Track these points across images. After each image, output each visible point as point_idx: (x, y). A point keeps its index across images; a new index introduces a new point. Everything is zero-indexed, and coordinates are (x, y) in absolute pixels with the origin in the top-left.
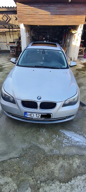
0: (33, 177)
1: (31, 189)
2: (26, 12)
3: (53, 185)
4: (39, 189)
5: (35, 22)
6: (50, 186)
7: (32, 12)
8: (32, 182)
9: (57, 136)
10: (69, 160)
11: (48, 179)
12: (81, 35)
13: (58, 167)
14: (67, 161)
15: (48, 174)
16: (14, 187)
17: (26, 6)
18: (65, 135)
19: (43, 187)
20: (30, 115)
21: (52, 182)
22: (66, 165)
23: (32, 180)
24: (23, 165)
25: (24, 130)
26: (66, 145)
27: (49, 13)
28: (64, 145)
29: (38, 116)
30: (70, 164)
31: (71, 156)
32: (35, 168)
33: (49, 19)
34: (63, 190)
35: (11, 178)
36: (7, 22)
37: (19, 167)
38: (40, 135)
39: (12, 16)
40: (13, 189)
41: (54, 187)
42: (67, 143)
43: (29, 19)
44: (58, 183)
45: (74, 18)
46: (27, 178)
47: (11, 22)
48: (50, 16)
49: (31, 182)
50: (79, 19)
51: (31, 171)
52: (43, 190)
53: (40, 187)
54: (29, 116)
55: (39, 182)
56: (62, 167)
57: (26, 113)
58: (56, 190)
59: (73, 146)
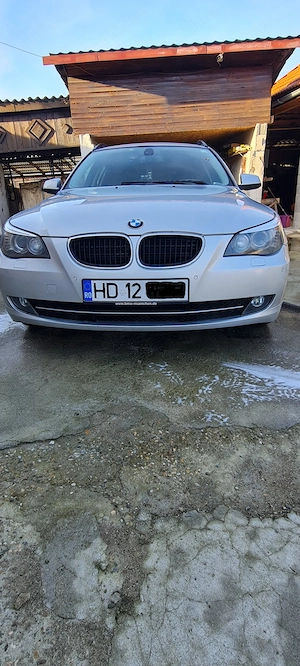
0: (118, 500)
1: (108, 543)
2: (95, 101)
3: (216, 526)
4: (147, 543)
5: (125, 129)
6: (201, 530)
7: (115, 100)
8: (110, 517)
9: (217, 377)
10: (276, 441)
11: (188, 507)
12: (262, 154)
13: (232, 465)
14: (270, 446)
15: (188, 490)
16: (25, 540)
17: (97, 84)
18: (246, 376)
19: (164, 534)
20: (104, 291)
21: (209, 516)
22: (267, 457)
23: (113, 512)
24: (74, 462)
25: (85, 368)
26: (255, 400)
27: (163, 99)
28: (245, 400)
29: (134, 290)
30: (284, 456)
31: (282, 431)
32: (125, 468)
33: (165, 116)
34: (267, 543)
35: (12, 504)
36: (43, 139)
37: (57, 469)
38: (147, 377)
39: (57, 124)
40: (20, 546)
41: (222, 533)
42: (258, 393)
43: (104, 120)
44: (235, 518)
45: (237, 109)
46: (88, 503)
47: (54, 140)
48: (166, 108)
49: (107, 518)
50: (252, 109)
51: (110, 480)
52: (168, 546)
53: (151, 537)
54: (100, 298)
55: (144, 517)
56: (246, 466)
57: (86, 284)
58: (233, 547)
59: (285, 401)
